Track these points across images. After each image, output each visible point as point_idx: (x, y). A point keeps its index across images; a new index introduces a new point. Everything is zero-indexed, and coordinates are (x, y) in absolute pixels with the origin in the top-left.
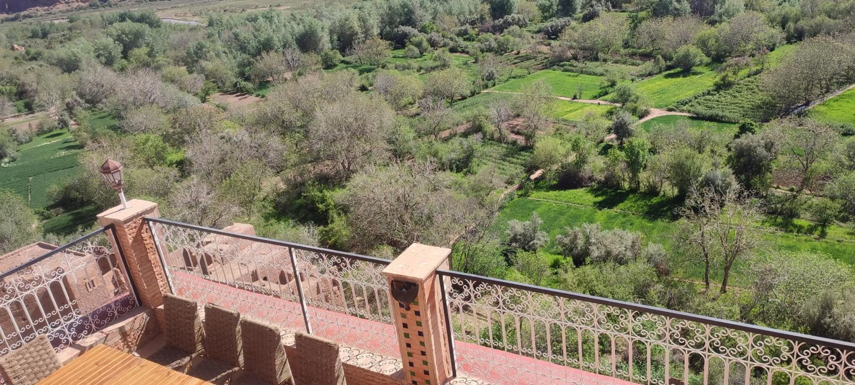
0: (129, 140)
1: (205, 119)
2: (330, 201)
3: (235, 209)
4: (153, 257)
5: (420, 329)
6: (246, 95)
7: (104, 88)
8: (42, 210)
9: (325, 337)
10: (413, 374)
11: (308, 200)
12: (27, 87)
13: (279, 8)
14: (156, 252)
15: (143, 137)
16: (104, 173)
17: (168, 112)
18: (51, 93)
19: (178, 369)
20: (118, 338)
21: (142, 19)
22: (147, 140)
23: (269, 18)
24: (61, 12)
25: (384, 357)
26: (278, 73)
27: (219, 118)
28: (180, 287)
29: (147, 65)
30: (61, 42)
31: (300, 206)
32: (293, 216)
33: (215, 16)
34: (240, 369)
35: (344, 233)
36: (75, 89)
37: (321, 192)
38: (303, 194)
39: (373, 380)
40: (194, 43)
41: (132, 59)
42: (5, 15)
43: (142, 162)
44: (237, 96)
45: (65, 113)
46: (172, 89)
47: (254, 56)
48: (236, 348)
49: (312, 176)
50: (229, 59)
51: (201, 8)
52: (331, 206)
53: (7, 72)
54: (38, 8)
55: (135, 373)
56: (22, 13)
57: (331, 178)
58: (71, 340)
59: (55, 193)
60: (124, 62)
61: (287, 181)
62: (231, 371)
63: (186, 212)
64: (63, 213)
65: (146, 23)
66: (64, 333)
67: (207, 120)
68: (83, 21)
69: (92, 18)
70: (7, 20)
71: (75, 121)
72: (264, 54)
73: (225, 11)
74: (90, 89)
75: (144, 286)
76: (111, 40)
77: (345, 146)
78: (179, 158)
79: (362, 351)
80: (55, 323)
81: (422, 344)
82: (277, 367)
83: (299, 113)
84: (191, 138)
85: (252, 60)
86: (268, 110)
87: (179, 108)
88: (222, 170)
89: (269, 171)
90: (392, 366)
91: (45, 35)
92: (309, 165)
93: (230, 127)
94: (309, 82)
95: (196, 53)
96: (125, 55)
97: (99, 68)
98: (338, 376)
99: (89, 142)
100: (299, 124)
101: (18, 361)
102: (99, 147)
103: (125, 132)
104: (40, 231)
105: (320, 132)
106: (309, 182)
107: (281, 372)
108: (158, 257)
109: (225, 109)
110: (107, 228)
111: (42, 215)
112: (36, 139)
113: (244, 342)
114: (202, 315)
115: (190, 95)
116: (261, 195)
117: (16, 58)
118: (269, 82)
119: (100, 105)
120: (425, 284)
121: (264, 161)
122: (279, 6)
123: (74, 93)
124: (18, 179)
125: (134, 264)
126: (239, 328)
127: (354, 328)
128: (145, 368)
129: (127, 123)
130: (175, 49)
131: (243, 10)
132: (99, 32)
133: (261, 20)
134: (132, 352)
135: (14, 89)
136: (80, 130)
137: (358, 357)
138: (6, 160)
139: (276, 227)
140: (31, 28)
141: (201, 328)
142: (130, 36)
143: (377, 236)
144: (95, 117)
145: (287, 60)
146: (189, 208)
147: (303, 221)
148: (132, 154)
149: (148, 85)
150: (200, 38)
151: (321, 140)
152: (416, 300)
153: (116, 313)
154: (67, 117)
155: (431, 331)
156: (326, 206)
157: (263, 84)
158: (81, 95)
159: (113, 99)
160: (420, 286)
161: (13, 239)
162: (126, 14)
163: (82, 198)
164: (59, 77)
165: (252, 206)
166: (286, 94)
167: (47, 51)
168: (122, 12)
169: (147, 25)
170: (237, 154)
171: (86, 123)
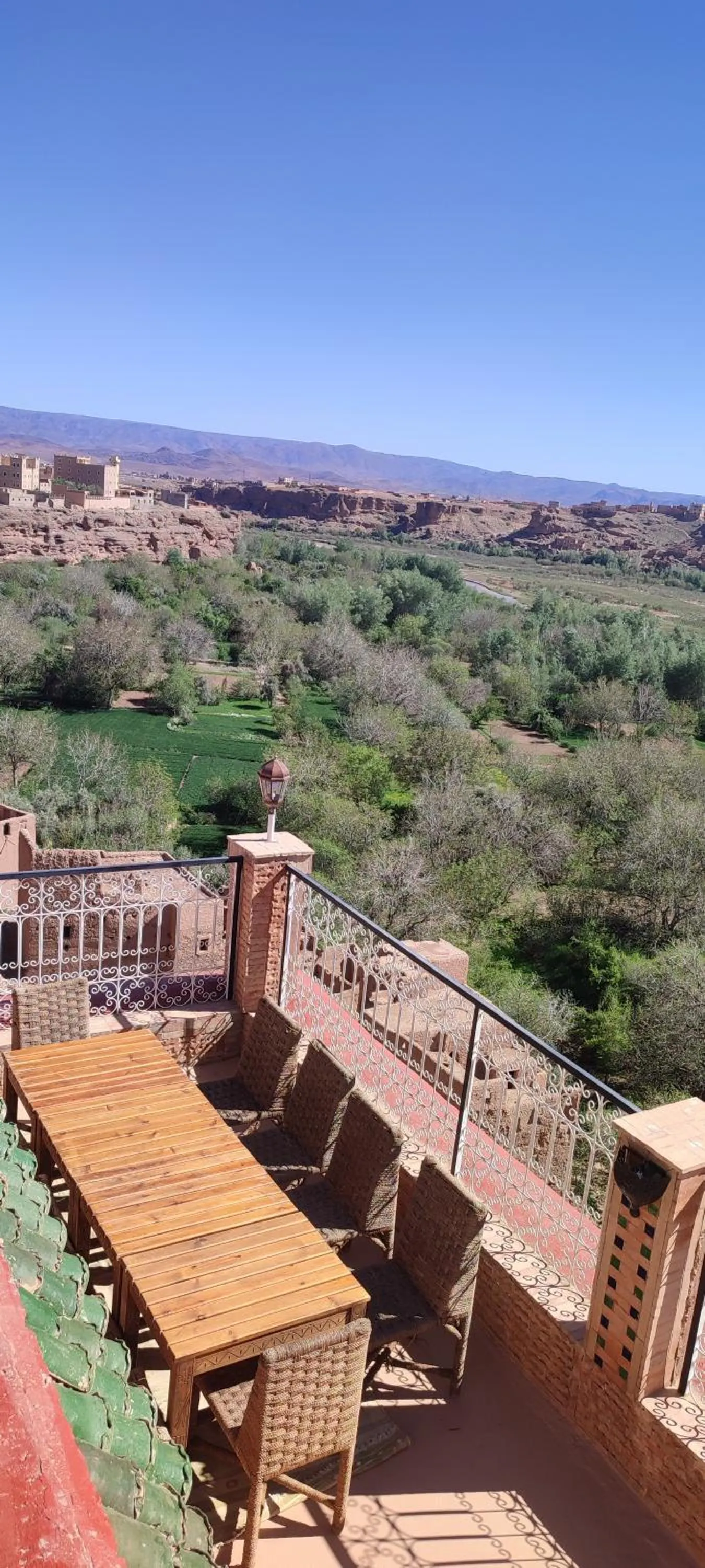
0: (343, 749)
1: (466, 755)
2: (615, 969)
3: (453, 918)
4: (275, 931)
5: (644, 1262)
6: (545, 740)
7: (342, 660)
8: (189, 808)
9: (478, 1191)
10: (601, 1342)
11: (579, 953)
12: (244, 627)
13: (658, 613)
14: (283, 927)
15: (364, 751)
16: (261, 776)
17: (414, 726)
18: (270, 645)
19: (230, 1123)
20: (179, 1033)
21: (436, 574)
22: (368, 758)
23: (634, 625)
24: (330, 532)
25: (564, 1281)
26: (615, 720)
27: (488, 762)
28: (294, 997)
29: (414, 644)
30: (313, 576)
31: (561, 958)
32: (543, 969)
33: (547, 598)
34: (321, 1174)
35: (618, 1037)
36: (303, 649)
37: (606, 947)
38: (573, 938)
39: (526, 1314)
40: (496, 631)
41: (397, 629)
42: (258, 518)
43: (347, 789)
44: (530, 736)
45: (276, 679)
46: (436, 691)
47: (584, 679)
48: (328, 1135)
49: (601, 915)
50: (541, 672)
51: (531, 579)
52: (613, 979)
53: (228, 598)
54: (303, 519)
55: (170, 1097)
56: (281, 521)
57: (634, 930)
58: (118, 1006)
59: (215, 791)
60: (385, 630)
61: (556, 906)
62: (305, 1168)
63: (377, 890)
64: (214, 823)
65: (441, 581)
66: (114, 991)
67: (468, 758)
68: (355, 554)
69: (368, 553)
70: (258, 525)
71: (284, 695)
72: (601, 682)
73: (567, 594)
74: (322, 656)
75: (245, 971)
76: (380, 592)
77: (680, 883)
78: (402, 803)
79: (529, 1249)
80: (110, 971)
81: (639, 1293)
82: (374, 1201)
83: (622, 799)
84: (431, 777)
85: (578, 684)
86: (572, 775)
87: (434, 724)
88: (457, 846)
89: (532, 878)
90: (570, 1307)
91: (296, 560)
92: (604, 892)
93: (498, 782)
94: (661, 752)
95: (494, 648)
96: (390, 621)
97: (348, 629)
98: (465, 1271)
99: (290, 733)
100: (614, 816)
101: (41, 1000)
102: (300, 744)
103: (343, 735)
104: (175, 838)
105: (646, 844)
106: (593, 923)
107: (379, 1212)
108: (282, 935)
109: (501, 750)
110: (232, 860)
111: (187, 815)
112: (224, 704)
113: (342, 1131)
114: (301, 1055)
115: (459, 710)
116: (505, 912)
117: (247, 582)
118: (592, 729)
119: (326, 684)
120: (683, 1183)
121: (531, 856)
122: (659, 609)
123: (300, 654)
124: (178, 752)
125: (246, 931)
126: (344, 1103)
127: (531, 1200)
128: (186, 1097)
129: (351, 722)
130: (465, 631)
131: (597, 601)
132: (368, 575)
133: (620, 625)
134: (189, 1065)
135: (227, 624)
136: (284, 711)
137: (517, 1256)
138: (176, 720)
139: (506, 975)
140: (283, 544)
141: (291, 1075)
142: (408, 594)
143: (677, 1069)
144: (314, 699)
145: (637, 703)
146: (385, 886)
147: (555, 985)
148: (338, 772)
149: (404, 675)
150: (509, 625)
151: (643, 857)
152: (655, 1204)
153: (192, 993)
154: (275, 687)
155: (665, 1279)
156: (605, 975)
157: (581, 730)
158: (307, 661)
159: (347, 680)
160: (673, 1181)
161: (137, 834)
162: (416, 559)
163: (246, 811)
164: (290, 625)
165: (482, 923)
166: (613, 757)
167: (290, 583)
168: (413, 554)
169: (440, 584)
170: (492, 828)
171: (297, 704)
